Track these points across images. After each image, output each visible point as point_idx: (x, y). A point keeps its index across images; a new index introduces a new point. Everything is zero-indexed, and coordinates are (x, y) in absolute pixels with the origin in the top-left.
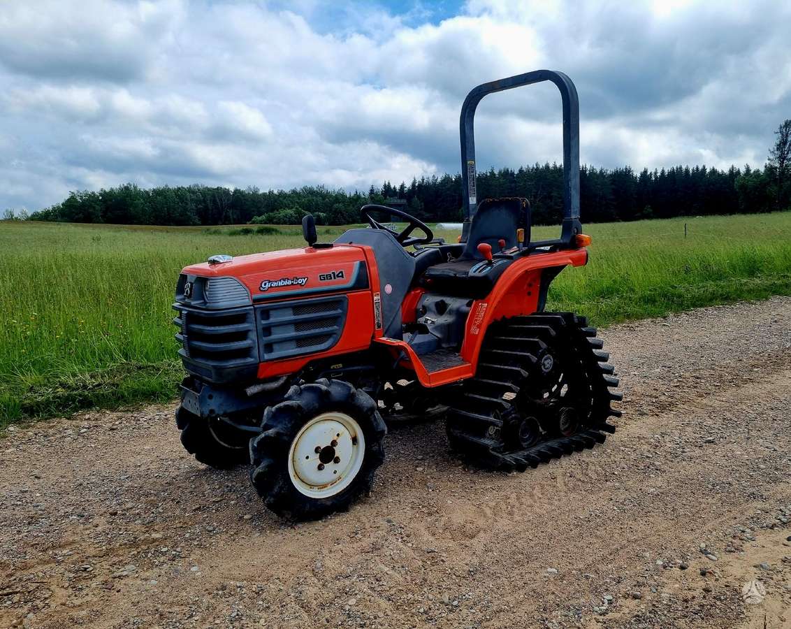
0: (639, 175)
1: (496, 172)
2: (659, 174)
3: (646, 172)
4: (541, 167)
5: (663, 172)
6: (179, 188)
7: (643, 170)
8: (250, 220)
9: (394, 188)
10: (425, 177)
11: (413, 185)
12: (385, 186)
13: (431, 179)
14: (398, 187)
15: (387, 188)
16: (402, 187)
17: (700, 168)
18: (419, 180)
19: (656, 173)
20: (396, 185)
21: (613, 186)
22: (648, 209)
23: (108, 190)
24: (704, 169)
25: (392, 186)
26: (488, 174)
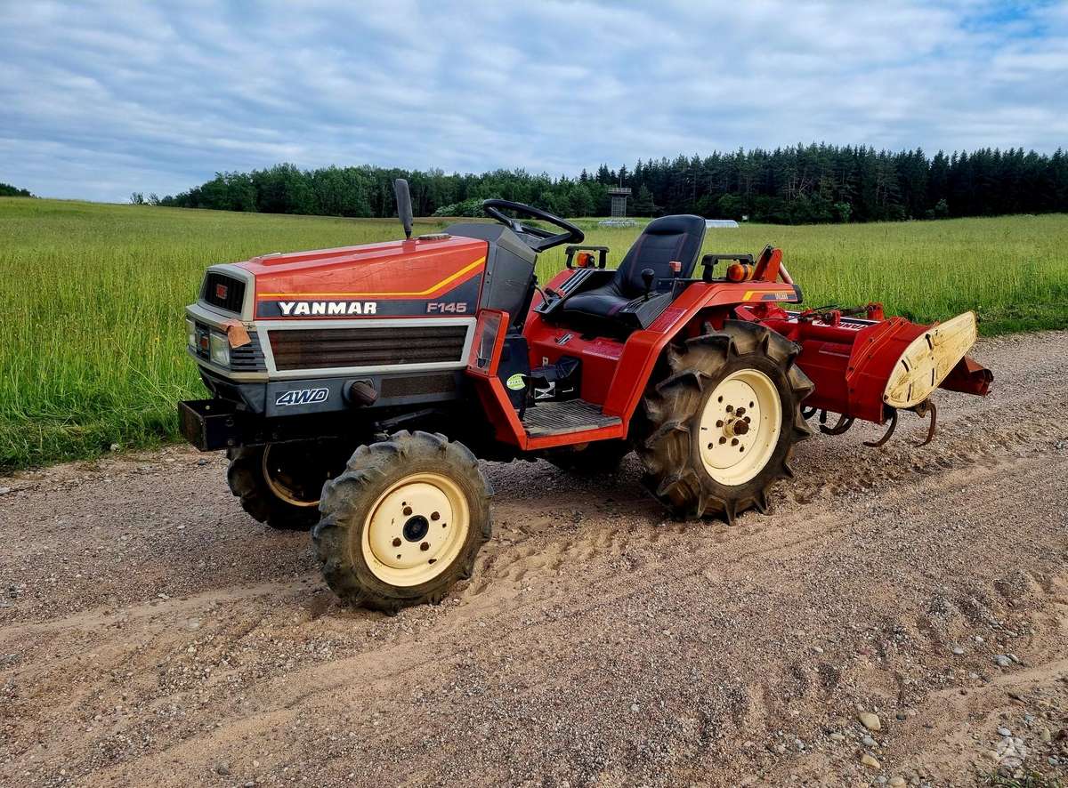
0: (932, 159)
1: (746, 153)
2: (958, 159)
3: (941, 155)
4: (805, 148)
5: (964, 155)
6: (348, 170)
7: (937, 153)
8: (434, 212)
9: (613, 173)
10: (653, 160)
11: (638, 170)
12: (601, 170)
13: (661, 161)
14: (617, 173)
15: (604, 173)
16: (623, 171)
17: (1016, 150)
18: (645, 162)
19: (954, 157)
20: (615, 169)
21: (899, 174)
22: (943, 204)
23: (261, 170)
24: (1021, 152)
25: (610, 170)
26: (736, 156)
